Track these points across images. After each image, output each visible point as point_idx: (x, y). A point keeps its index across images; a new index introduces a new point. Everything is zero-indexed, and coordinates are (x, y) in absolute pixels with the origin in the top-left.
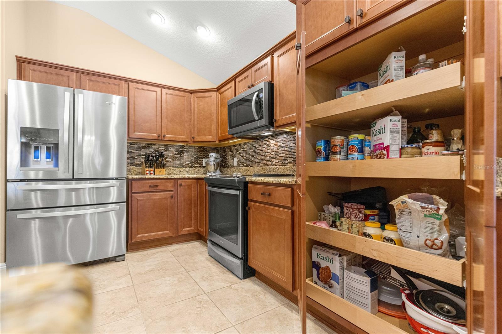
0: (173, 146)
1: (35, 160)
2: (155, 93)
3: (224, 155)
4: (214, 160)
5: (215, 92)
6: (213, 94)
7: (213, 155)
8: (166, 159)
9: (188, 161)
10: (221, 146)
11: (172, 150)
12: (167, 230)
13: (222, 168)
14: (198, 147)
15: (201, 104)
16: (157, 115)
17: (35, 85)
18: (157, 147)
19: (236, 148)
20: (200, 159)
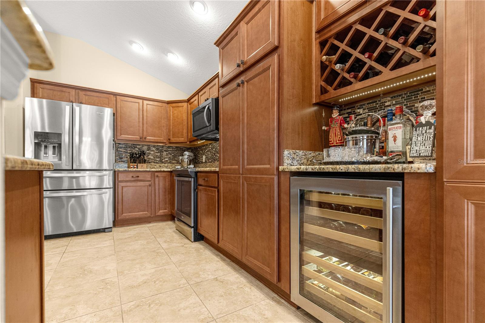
0: (154, 146)
1: (45, 155)
2: (138, 104)
3: (197, 153)
4: (188, 157)
5: (186, 103)
6: (185, 105)
7: (187, 153)
8: (149, 157)
9: (167, 158)
10: (195, 146)
11: (153, 149)
12: (146, 211)
13: (195, 164)
14: (175, 147)
15: (175, 112)
16: (139, 122)
17: (44, 101)
18: (141, 147)
19: (204, 147)
20: (177, 157)
